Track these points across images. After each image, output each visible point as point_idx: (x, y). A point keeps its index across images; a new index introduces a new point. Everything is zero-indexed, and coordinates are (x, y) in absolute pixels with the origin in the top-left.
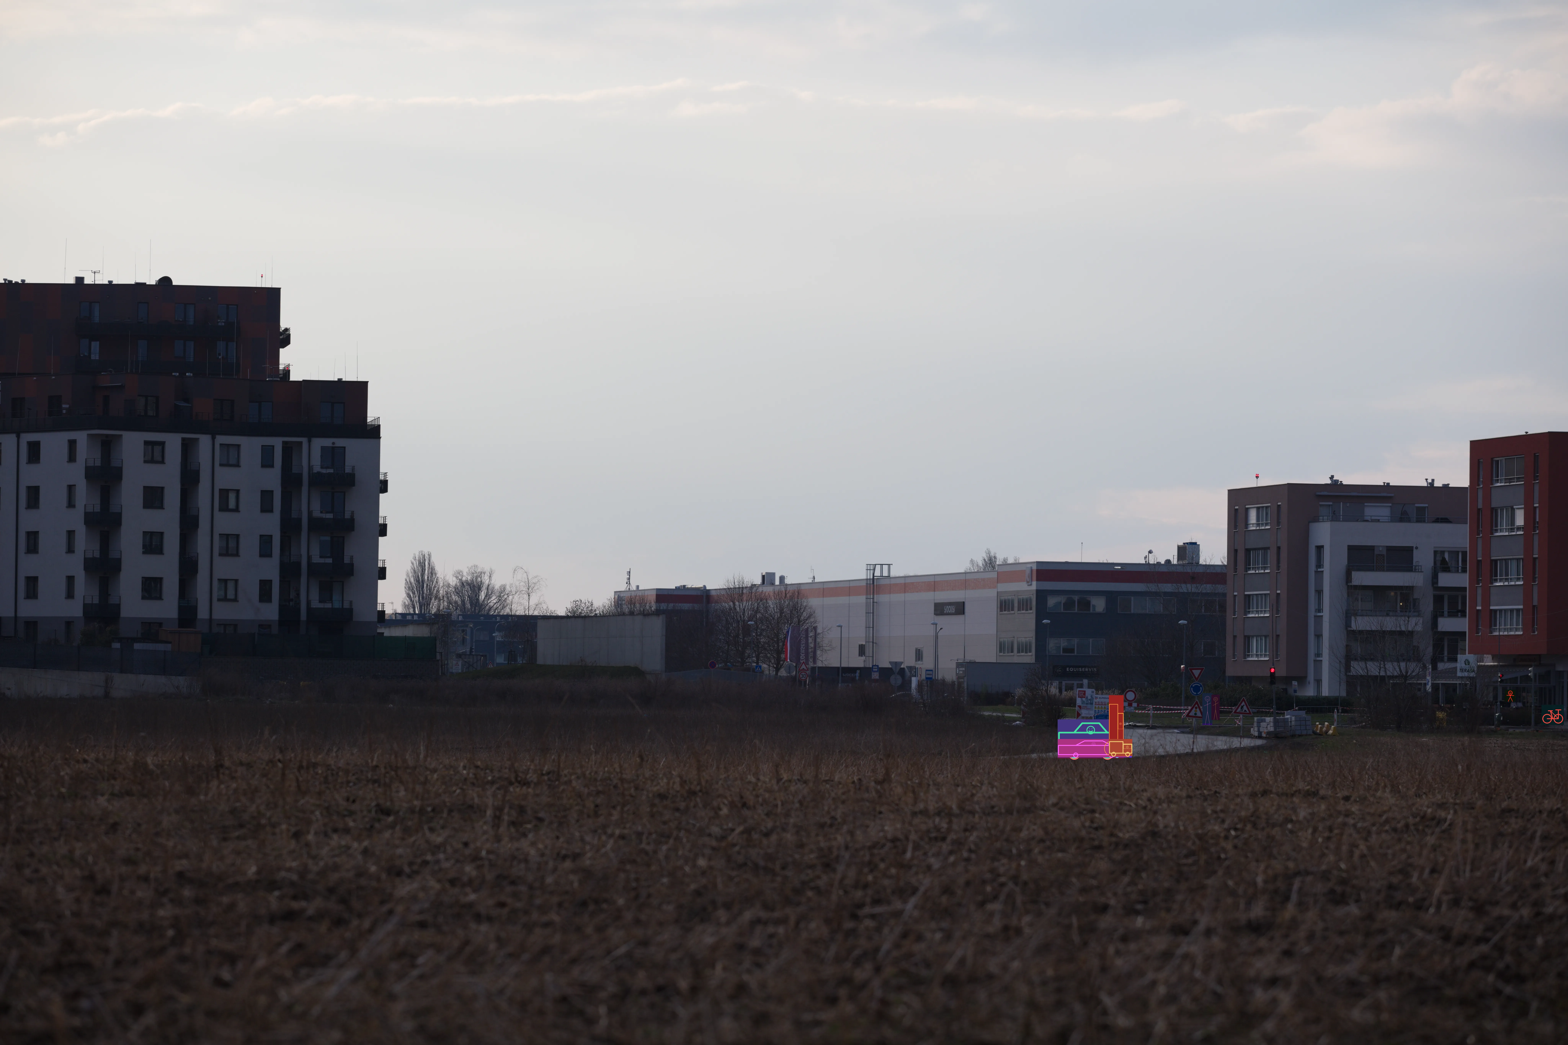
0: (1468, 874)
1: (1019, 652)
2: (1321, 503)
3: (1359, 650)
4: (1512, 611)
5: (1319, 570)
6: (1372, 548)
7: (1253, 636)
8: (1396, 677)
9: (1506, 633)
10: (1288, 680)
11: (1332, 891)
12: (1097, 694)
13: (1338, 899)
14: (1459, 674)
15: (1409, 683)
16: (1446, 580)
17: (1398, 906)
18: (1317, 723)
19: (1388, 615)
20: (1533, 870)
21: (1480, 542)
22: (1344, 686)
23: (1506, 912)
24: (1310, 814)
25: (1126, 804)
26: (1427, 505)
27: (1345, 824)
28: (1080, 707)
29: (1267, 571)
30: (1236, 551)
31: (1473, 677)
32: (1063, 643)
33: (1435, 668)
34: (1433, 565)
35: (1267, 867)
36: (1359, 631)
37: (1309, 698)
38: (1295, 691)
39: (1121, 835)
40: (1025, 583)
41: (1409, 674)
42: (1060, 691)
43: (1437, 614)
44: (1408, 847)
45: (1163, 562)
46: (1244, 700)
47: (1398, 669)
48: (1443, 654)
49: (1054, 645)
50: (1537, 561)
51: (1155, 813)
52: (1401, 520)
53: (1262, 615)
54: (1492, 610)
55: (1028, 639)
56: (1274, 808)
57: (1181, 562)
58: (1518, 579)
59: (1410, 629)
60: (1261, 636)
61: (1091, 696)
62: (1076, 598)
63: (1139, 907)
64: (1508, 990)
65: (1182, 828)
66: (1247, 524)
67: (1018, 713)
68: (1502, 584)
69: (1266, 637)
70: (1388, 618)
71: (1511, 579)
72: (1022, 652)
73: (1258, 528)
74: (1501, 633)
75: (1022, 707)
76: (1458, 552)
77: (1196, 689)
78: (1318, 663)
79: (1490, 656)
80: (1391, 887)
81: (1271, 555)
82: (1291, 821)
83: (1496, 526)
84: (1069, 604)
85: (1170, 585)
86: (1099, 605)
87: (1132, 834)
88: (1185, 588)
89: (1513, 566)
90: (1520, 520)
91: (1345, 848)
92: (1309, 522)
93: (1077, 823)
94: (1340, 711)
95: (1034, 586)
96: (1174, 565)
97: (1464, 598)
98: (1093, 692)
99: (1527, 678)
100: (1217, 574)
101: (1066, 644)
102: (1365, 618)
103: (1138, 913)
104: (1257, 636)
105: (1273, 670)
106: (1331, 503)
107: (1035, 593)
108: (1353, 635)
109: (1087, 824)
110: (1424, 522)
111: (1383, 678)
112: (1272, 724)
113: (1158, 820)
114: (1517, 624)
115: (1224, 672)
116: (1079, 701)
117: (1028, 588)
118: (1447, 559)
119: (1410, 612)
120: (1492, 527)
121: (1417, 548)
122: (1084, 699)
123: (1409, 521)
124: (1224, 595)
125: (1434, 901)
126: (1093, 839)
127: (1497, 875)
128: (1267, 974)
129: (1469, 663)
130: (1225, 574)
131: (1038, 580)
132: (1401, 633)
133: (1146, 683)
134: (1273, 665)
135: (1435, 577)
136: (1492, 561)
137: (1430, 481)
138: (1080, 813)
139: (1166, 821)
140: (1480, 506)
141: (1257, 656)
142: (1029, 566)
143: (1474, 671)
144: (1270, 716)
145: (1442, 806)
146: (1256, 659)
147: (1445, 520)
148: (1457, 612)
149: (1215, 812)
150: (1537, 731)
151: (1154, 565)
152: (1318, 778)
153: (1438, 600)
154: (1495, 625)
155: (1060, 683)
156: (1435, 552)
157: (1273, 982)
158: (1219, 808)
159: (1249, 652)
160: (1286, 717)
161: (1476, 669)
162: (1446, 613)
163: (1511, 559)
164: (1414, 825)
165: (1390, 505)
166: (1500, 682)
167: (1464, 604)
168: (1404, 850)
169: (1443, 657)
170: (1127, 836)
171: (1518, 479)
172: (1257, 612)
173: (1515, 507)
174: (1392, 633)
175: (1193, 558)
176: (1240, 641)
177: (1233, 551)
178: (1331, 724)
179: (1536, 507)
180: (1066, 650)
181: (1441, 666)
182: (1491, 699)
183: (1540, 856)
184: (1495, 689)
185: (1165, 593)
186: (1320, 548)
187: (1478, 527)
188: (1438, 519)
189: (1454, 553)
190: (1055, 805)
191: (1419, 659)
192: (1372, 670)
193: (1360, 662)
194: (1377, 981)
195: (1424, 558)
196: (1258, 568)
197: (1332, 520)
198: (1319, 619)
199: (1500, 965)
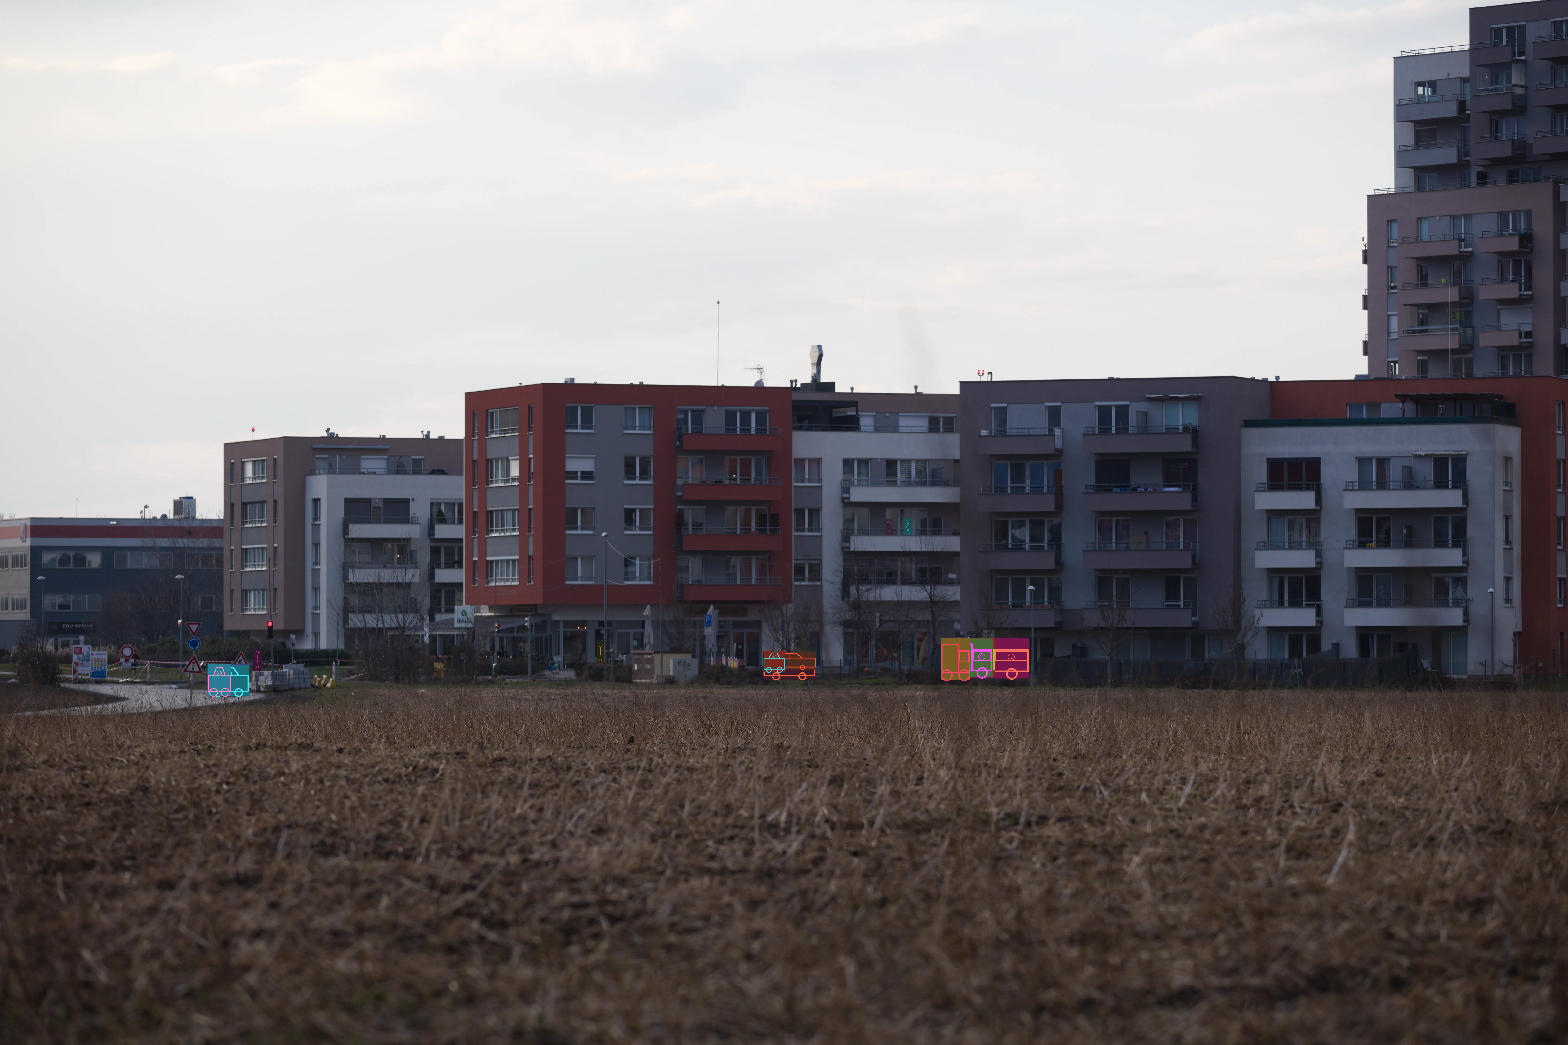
0: (457, 824)
1: (13, 609)
2: (317, 456)
3: (357, 602)
4: (508, 561)
5: (316, 523)
6: (368, 501)
7: (250, 590)
8: (394, 629)
9: (502, 584)
10: (286, 633)
11: (322, 843)
12: (94, 650)
13: (326, 850)
14: (456, 625)
15: (407, 635)
16: (443, 531)
17: (387, 856)
18: (316, 676)
19: (385, 567)
20: (523, 818)
21: (476, 493)
22: (342, 638)
23: (492, 860)
24: (303, 766)
25: (117, 760)
26: (422, 457)
27: (336, 776)
28: (76, 663)
29: (264, 525)
30: (232, 505)
31: (470, 628)
32: (59, 599)
33: (432, 619)
34: (429, 516)
35: (258, 820)
36: (357, 584)
37: (307, 651)
38: (293, 645)
39: (111, 791)
40: (19, 539)
41: (407, 625)
42: (56, 648)
43: (434, 565)
44: (400, 798)
45: (159, 517)
46: (241, 654)
47: (395, 621)
48: (440, 605)
49: (49, 601)
50: (532, 512)
51: (147, 768)
52: (398, 472)
53: (259, 569)
54: (488, 561)
55: (23, 596)
56: (267, 761)
57: (177, 517)
58: (514, 530)
59: (407, 581)
60: (258, 590)
61: (88, 653)
62: (71, 554)
63: (127, 863)
64: (492, 936)
65: (174, 783)
66: (243, 478)
67: (12, 670)
68: (497, 535)
69: (263, 590)
70: (385, 570)
71: (507, 530)
72: (17, 609)
73: (254, 482)
74: (498, 584)
75: (17, 665)
76: (454, 504)
77: (194, 644)
78: (316, 616)
79: (487, 607)
80: (379, 837)
81: (268, 508)
82: (284, 774)
83: (492, 477)
84: (64, 560)
85: (166, 540)
86: (95, 560)
87: (124, 790)
88: (181, 543)
89: (508, 517)
90: (515, 471)
91: (336, 800)
92: (306, 475)
93: (66, 780)
94: (338, 663)
95: (28, 542)
96: (170, 520)
97: (461, 549)
98: (89, 648)
99: (523, 628)
100: (213, 529)
101: (62, 600)
102: (362, 570)
103: (125, 868)
104: (254, 590)
105: (270, 624)
106: (327, 456)
107: (29, 549)
108: (350, 587)
109: (78, 781)
110: (420, 473)
111: (380, 630)
112: (270, 678)
113: (150, 775)
114: (514, 575)
115: (222, 626)
116: (75, 658)
117: (23, 545)
118: (443, 511)
119: (407, 563)
120: (487, 478)
121: (413, 500)
122: (80, 656)
123: (405, 472)
124: (221, 549)
125: (423, 850)
126: (84, 796)
127: (486, 823)
128: (252, 926)
129: (466, 614)
130: (221, 529)
131: (32, 536)
132: (398, 585)
133: (143, 639)
134: (271, 618)
135: (431, 529)
136: (488, 512)
137: (425, 433)
138: (71, 770)
139: (159, 776)
140: (476, 457)
141: (255, 609)
142: (24, 522)
143: (471, 622)
144: (268, 670)
145: (434, 755)
146: (254, 613)
147: (441, 472)
148: (454, 563)
149: (207, 766)
150: (534, 680)
151: (150, 519)
152: (313, 731)
153: (435, 552)
154: (492, 576)
155: (56, 640)
156: (432, 504)
157: (258, 934)
158: (211, 763)
159: (246, 606)
160: (284, 670)
161: (473, 620)
162: (443, 565)
163: (506, 510)
164: (406, 775)
165: (386, 457)
166: (497, 632)
167: (461, 555)
168: (395, 801)
169: (440, 609)
170: (118, 792)
171: (513, 430)
172: (255, 566)
173: (510, 458)
174: (389, 585)
175: (189, 512)
176: (237, 595)
177: (229, 506)
178: (330, 676)
179: (530, 458)
180: (61, 607)
181: (438, 617)
182: (489, 650)
183: (528, 804)
184: (493, 639)
185: (162, 548)
186: (316, 501)
187: (474, 479)
188: (434, 470)
189: (450, 505)
190: (45, 762)
191: (416, 610)
192: (370, 622)
193: (358, 616)
194: (361, 930)
195: (420, 510)
196: (255, 522)
197: (329, 473)
198: (316, 572)
199: (485, 912)
